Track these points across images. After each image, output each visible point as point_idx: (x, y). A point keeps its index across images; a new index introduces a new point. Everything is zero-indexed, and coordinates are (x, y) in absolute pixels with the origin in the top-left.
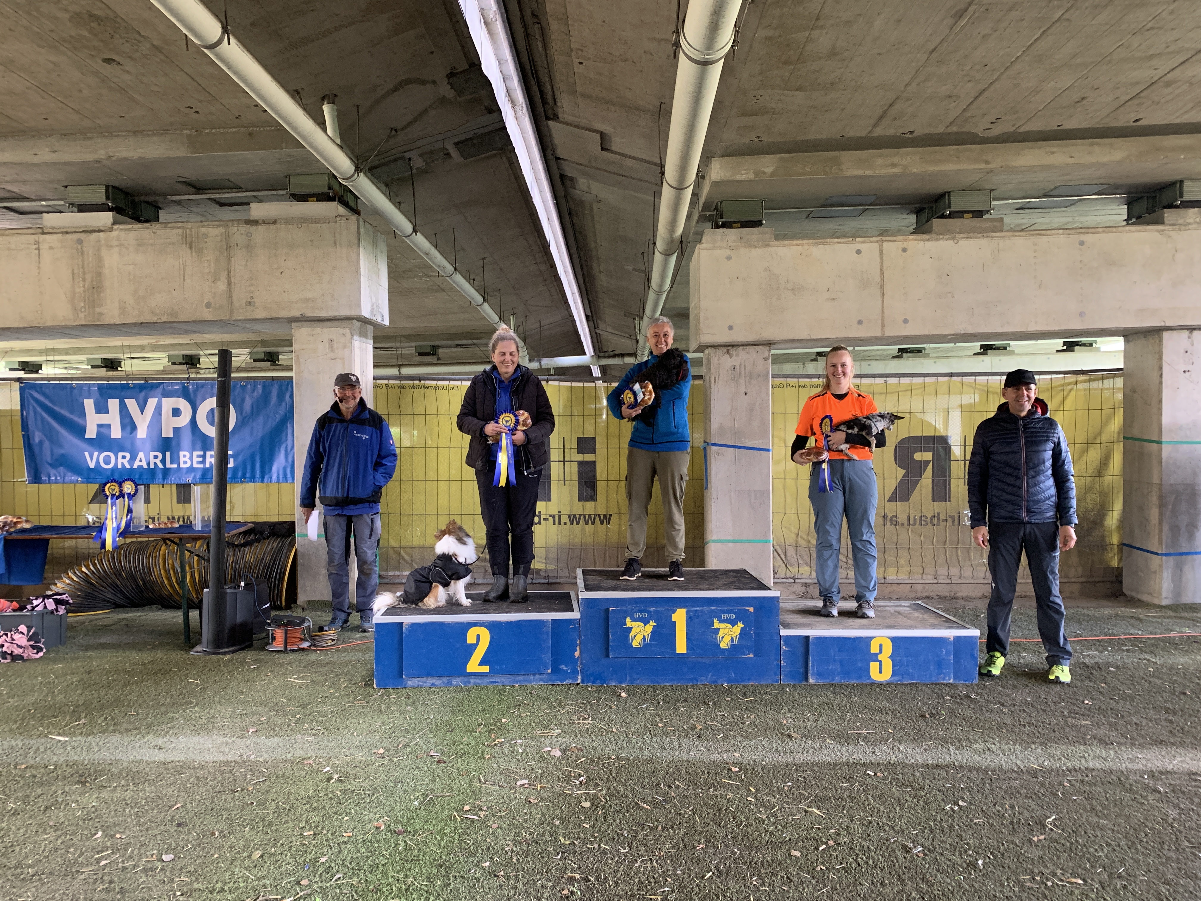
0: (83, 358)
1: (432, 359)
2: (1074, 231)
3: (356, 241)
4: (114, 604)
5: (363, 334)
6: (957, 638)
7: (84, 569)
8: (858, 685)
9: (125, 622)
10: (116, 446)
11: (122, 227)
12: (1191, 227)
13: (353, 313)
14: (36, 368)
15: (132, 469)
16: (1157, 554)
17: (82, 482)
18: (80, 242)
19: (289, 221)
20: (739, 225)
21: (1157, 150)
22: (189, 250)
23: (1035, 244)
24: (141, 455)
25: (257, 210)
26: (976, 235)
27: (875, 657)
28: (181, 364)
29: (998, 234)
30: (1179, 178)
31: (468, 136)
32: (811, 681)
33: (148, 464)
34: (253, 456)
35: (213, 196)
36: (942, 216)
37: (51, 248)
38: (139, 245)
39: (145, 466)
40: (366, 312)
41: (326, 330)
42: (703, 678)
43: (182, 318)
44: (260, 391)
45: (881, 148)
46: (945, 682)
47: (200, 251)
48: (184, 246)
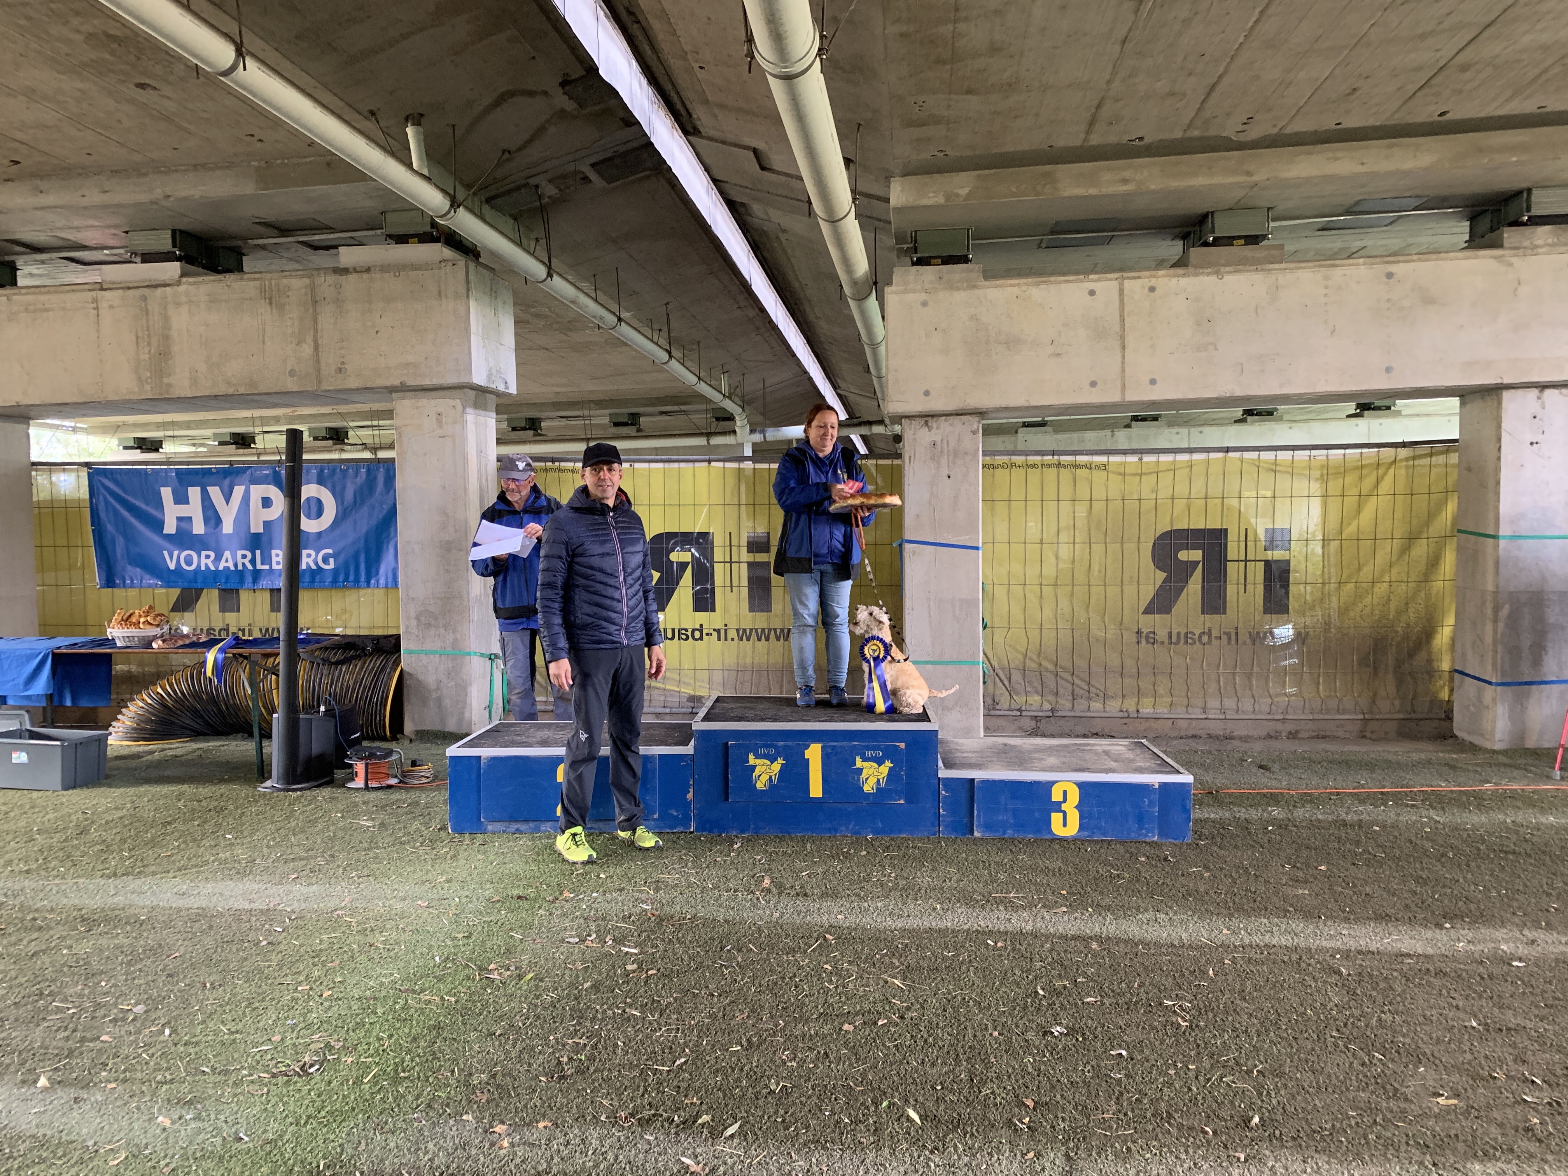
0: (209, 432)
1: (631, 430)
2: (1378, 260)
3: (464, 291)
4: (194, 731)
5: (479, 405)
6: (1164, 786)
7: (160, 690)
8: (1035, 841)
9: (200, 752)
10: (197, 543)
11: (191, 280)
12: (1540, 250)
13: (464, 380)
14: (154, 446)
15: (217, 572)
16: (1490, 683)
17: (161, 587)
18: (144, 298)
19: (385, 268)
20: (939, 261)
21: (1481, 150)
22: (268, 307)
23: (1327, 278)
24: (227, 554)
25: (348, 256)
26: (1247, 267)
27: (1057, 807)
28: (325, 439)
29: (1276, 266)
30: (1525, 185)
31: (608, 154)
32: (977, 834)
33: (236, 565)
34: (356, 556)
35: (301, 239)
36: (1206, 244)
37: (111, 307)
38: (211, 302)
39: (232, 568)
40: (479, 378)
41: (433, 402)
42: (843, 828)
43: (262, 389)
44: (364, 476)
45: (1107, 159)
46: (1147, 840)
47: (281, 307)
48: (263, 301)
